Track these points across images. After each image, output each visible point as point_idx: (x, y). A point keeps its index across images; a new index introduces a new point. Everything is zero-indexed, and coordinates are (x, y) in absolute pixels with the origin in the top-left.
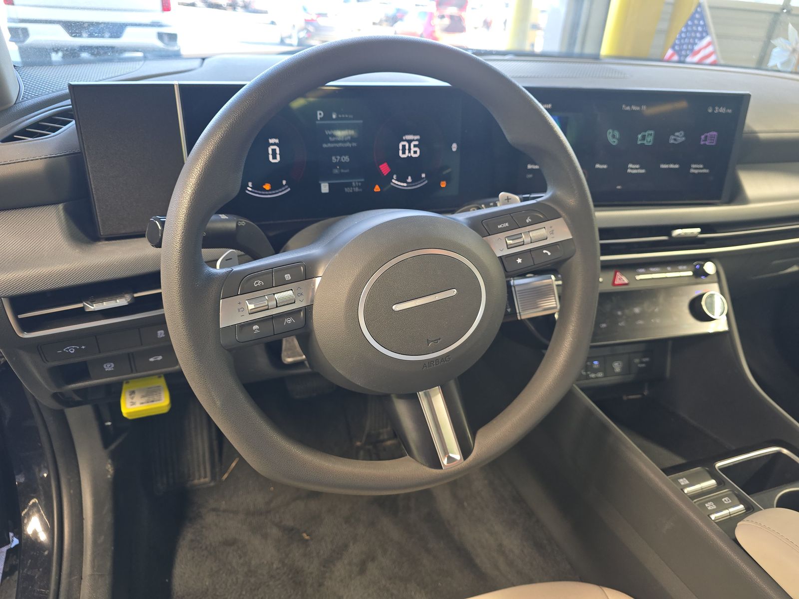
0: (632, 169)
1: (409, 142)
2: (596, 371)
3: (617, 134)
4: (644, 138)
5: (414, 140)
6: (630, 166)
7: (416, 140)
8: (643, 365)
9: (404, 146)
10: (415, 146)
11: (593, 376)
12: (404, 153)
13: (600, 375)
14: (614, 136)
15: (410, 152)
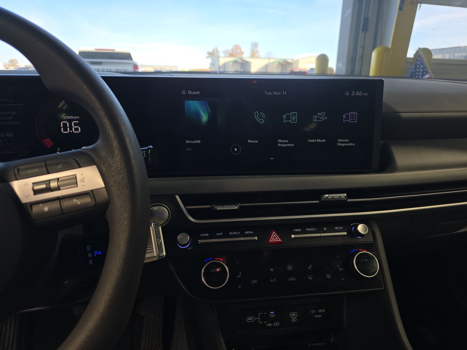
0: (281, 143)
1: (70, 121)
2: (272, 321)
3: (263, 115)
4: (288, 117)
5: (74, 120)
6: (279, 141)
7: (76, 120)
8: (320, 316)
9: (65, 125)
10: (75, 124)
11: (270, 325)
12: (65, 130)
13: (277, 324)
14: (260, 117)
15: (71, 129)
